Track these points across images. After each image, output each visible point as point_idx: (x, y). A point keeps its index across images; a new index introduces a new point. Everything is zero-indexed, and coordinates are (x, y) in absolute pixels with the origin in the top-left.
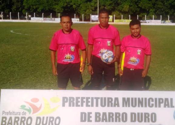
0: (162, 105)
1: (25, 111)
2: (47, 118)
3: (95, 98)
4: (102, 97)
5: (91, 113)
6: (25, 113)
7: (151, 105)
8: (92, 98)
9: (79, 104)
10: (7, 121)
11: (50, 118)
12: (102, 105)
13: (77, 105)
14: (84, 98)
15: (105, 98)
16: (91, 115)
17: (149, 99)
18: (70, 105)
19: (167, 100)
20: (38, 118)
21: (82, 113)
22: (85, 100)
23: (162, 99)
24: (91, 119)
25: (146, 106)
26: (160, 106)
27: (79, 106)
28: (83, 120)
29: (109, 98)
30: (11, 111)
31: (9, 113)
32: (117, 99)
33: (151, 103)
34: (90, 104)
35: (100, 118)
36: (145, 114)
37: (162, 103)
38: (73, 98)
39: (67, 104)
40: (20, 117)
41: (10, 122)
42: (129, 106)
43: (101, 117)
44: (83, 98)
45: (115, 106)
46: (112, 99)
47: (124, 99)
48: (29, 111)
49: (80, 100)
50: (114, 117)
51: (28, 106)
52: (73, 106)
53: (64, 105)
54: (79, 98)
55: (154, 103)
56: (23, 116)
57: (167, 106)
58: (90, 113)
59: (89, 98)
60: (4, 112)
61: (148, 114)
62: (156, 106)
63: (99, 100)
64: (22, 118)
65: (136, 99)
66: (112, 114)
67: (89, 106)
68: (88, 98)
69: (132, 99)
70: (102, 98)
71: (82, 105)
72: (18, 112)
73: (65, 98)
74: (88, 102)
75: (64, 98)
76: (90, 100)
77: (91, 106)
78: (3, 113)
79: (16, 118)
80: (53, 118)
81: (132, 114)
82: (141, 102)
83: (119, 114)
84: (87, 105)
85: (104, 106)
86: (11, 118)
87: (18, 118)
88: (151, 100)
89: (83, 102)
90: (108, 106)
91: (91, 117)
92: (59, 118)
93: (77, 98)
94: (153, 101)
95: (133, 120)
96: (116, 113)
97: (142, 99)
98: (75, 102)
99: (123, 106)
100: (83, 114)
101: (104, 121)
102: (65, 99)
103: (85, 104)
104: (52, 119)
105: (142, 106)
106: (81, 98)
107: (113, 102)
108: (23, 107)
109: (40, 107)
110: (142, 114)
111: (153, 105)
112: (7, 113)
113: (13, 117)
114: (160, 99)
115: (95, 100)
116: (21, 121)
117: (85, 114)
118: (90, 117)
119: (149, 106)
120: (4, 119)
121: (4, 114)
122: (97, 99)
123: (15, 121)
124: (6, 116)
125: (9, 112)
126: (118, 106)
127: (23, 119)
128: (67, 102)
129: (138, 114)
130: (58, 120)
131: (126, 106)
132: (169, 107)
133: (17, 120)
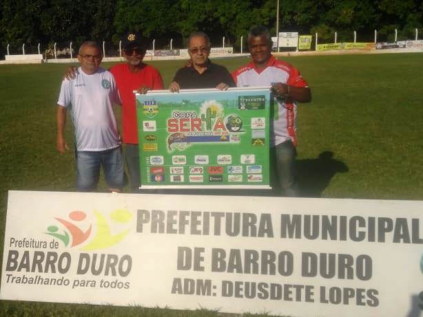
0: (389, 236)
1: (57, 240)
2: (103, 256)
3: (213, 214)
4: (229, 211)
5: (202, 250)
6: (55, 245)
7: (357, 236)
8: (206, 215)
9: (176, 227)
10: (19, 260)
11: (110, 256)
12: (229, 232)
13: (171, 231)
14: (187, 213)
15: (237, 215)
16: (202, 254)
17: (353, 220)
18: (153, 230)
19: (402, 222)
20: (83, 256)
21: (181, 250)
22: (188, 218)
23: (389, 221)
24: (202, 264)
25: (343, 238)
26: (382, 239)
27: (175, 232)
28: (184, 265)
29: (246, 216)
30: (28, 239)
31: (24, 243)
32: (266, 218)
33: (359, 229)
34: (200, 227)
35: (223, 264)
36: (342, 257)
37: (389, 229)
38: (161, 213)
39: (147, 227)
40: (46, 251)
41: (25, 262)
42: (298, 236)
43: (227, 260)
44: (183, 214)
45: (261, 235)
46: (253, 216)
47: (285, 218)
48: (65, 239)
49: (176, 218)
50: (259, 262)
51: (62, 229)
52: (162, 231)
53: (139, 229)
54: (175, 213)
55: (366, 229)
56: (52, 250)
57: (402, 240)
58: (199, 250)
59: (199, 214)
60: (13, 240)
61: (350, 258)
62: (371, 239)
63: (223, 220)
64: (50, 254)
65: (316, 218)
66: (255, 253)
67: (199, 233)
68: (195, 215)
69: (307, 218)
70: (229, 215)
71: (182, 231)
72: (41, 242)
73: (144, 211)
74: (195, 223)
75: (140, 213)
76: (201, 218)
77: (202, 232)
78: (11, 243)
79: (37, 254)
80: (115, 257)
81: (305, 256)
82: (330, 228)
83: (272, 254)
84: (194, 231)
85: (236, 233)
86: (26, 254)
87: (42, 254)
88: (357, 222)
89: (183, 223)
90: (245, 234)
91: (202, 259)
92: (127, 258)
93: (171, 214)
94: (362, 224)
95: (309, 271)
96: (265, 253)
97: (334, 218)
98: (165, 222)
99: (283, 235)
100: (185, 252)
101: (235, 270)
102: (144, 215)
103: (188, 228)
104: (112, 261)
105: (334, 237)
106: (178, 213)
107: (257, 225)
108: (52, 230)
109: (89, 232)
110: (332, 256)
111: (362, 235)
112: (20, 243)
113: (32, 251)
114: (382, 221)
115: (212, 220)
116: (49, 262)
117: (188, 250)
118: (199, 259)
119: (353, 238)
120: (13, 256)
121: (13, 245)
122: (218, 216)
123: (35, 261)
124: (17, 249)
125: (24, 241)
126: (271, 235)
127: (52, 258)
128: (146, 221)
129: (323, 256)
130: (126, 263)
131: (291, 236)
132: (407, 241)
133: (39, 258)
